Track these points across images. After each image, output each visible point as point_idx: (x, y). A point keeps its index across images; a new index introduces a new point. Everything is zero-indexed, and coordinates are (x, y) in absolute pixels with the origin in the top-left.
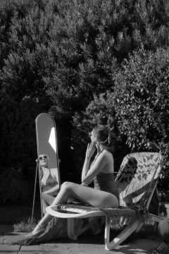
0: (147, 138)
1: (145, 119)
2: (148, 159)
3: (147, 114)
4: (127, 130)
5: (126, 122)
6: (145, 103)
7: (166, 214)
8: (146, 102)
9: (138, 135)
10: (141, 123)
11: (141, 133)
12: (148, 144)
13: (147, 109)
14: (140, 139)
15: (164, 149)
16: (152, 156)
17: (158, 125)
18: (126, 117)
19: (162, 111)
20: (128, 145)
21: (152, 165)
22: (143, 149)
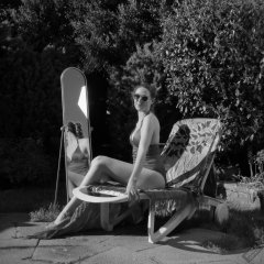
0: (203, 100)
1: (201, 76)
2: (204, 126)
3: (202, 71)
4: (178, 90)
5: (177, 80)
6: (200, 56)
7: (225, 196)
8: (202, 55)
9: (191, 96)
10: (196, 81)
11: (195, 94)
12: (204, 108)
13: (204, 63)
14: (194, 102)
15: (224, 114)
16: (208, 123)
17: (217, 84)
18: (177, 73)
19: (221, 66)
20: (179, 109)
21: (209, 135)
22: (198, 115)
